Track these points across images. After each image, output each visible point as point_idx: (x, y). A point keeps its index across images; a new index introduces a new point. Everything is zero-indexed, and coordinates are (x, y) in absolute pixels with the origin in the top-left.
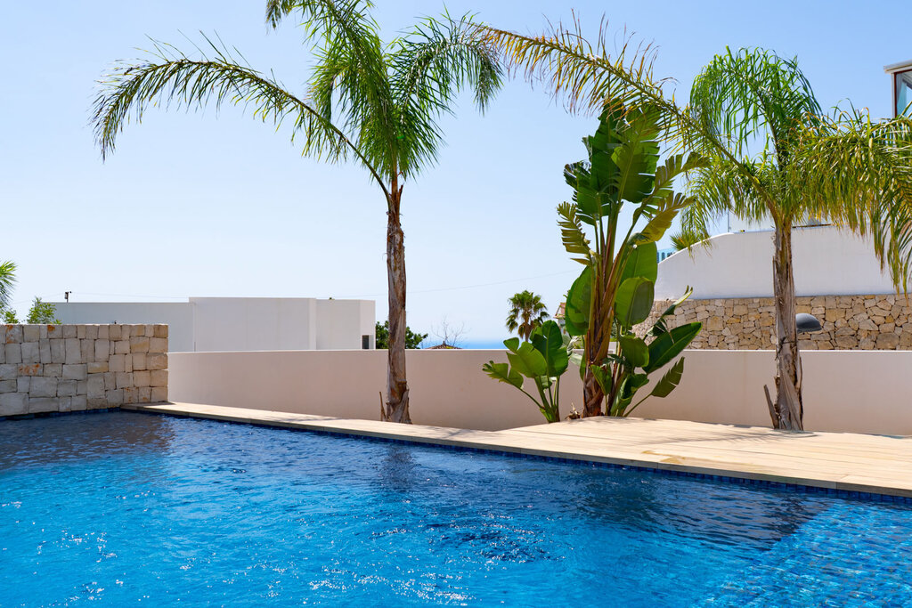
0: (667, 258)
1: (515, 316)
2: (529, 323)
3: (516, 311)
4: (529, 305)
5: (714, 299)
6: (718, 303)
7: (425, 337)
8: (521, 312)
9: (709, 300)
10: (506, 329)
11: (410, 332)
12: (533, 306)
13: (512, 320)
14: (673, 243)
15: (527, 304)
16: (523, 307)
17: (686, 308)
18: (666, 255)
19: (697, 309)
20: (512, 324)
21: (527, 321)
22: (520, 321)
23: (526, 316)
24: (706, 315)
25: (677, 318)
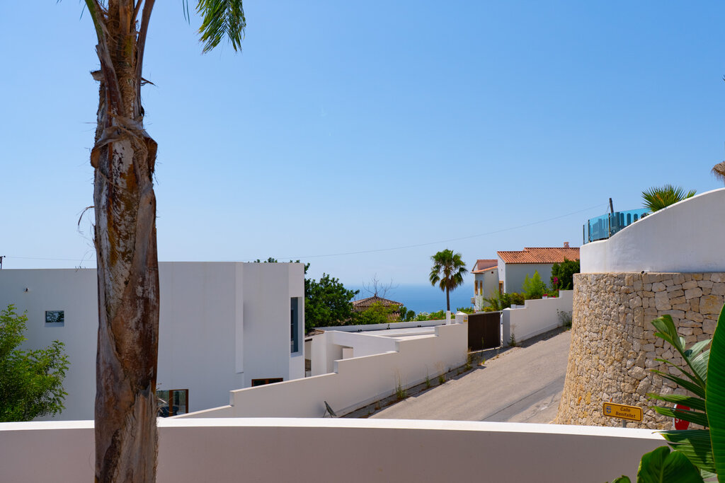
0: (640, 220)
1: (438, 271)
2: (450, 277)
3: (438, 267)
4: (450, 261)
5: (710, 273)
6: (715, 277)
7: (357, 292)
8: (443, 268)
9: (703, 274)
10: (430, 283)
11: (343, 289)
12: (453, 263)
13: (434, 275)
14: (645, 202)
15: (448, 261)
16: (444, 263)
17: (669, 283)
18: (639, 216)
19: (685, 286)
20: (434, 278)
21: (448, 276)
22: (441, 275)
23: (447, 272)
24: (699, 293)
25: (657, 295)
